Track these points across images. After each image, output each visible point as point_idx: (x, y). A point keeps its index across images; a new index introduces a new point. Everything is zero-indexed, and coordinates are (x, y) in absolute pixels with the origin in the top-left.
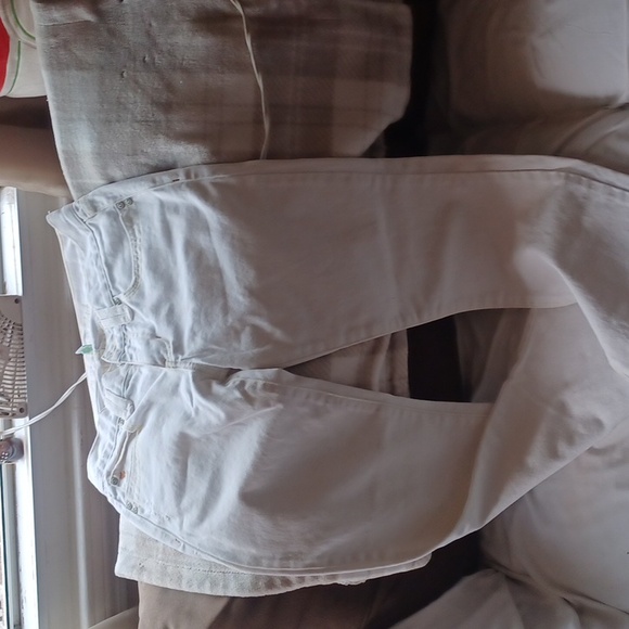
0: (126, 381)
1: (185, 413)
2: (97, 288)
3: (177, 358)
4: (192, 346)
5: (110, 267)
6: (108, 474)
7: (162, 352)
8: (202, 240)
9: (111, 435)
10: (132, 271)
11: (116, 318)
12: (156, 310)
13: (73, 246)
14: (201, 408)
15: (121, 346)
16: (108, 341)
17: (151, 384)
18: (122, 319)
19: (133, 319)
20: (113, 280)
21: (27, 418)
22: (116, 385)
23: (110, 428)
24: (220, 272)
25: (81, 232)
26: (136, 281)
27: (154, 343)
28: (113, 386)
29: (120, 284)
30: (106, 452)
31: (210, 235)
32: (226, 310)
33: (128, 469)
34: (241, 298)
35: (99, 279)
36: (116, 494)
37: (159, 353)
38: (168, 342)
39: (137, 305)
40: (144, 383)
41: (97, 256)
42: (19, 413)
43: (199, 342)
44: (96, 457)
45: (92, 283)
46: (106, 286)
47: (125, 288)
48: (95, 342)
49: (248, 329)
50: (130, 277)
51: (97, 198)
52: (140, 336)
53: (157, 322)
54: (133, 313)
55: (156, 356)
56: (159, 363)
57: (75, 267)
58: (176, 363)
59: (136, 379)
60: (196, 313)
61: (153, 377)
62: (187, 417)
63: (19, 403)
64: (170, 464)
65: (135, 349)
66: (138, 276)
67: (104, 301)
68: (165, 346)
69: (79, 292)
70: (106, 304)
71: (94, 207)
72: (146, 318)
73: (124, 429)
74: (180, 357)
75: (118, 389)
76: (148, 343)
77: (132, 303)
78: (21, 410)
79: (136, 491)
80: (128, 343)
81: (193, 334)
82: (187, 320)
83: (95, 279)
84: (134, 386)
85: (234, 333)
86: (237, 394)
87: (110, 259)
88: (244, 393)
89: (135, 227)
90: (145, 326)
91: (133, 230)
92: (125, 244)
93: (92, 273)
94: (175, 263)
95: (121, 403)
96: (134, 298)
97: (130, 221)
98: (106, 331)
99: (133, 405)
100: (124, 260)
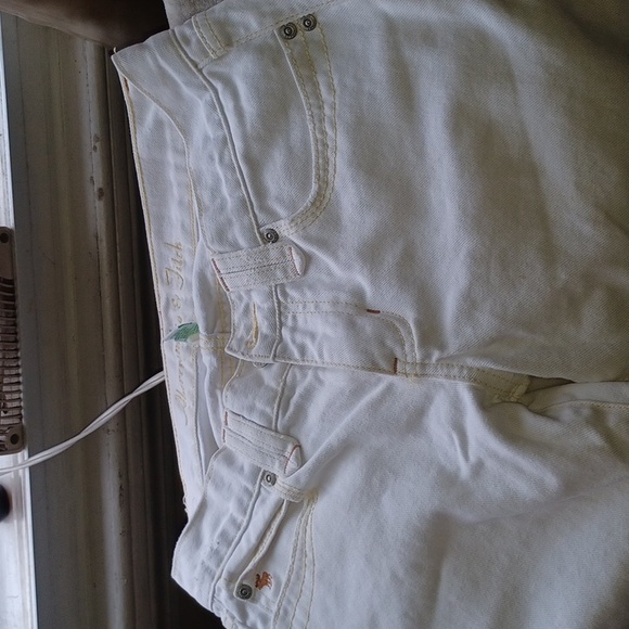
0: (283, 398)
1: (442, 471)
2: (222, 208)
3: (427, 356)
4: (468, 331)
5: (255, 166)
6: (231, 578)
7: (389, 343)
8: (495, 103)
9: (240, 502)
10: (311, 171)
11: (264, 270)
12: (370, 255)
13: (159, 124)
14: (489, 464)
15: (273, 327)
16: (236, 316)
17: (347, 406)
18: (279, 274)
19: (305, 270)
20: (261, 192)
21: (25, 453)
22: (259, 405)
23: (236, 489)
24: (533, 171)
25: (186, 91)
26: (320, 194)
27: (367, 325)
28: (252, 409)
29: (279, 200)
30: (224, 535)
31: (515, 90)
32: (550, 254)
33: (280, 570)
34: (587, 229)
35: (225, 191)
36: (244, 615)
37: (382, 344)
38: (404, 322)
39: (323, 244)
40: (330, 405)
41: (225, 142)
42: (8, 445)
43: (486, 322)
44: (197, 542)
45: (206, 198)
46: (244, 205)
47: (292, 207)
48: (206, 319)
49: (598, 296)
50: (305, 187)
51: (235, 16)
52: (326, 307)
53: (374, 281)
54: (307, 259)
55: (376, 352)
56: (383, 364)
57: (158, 166)
58: (423, 365)
59: (308, 395)
60: (478, 262)
61: (357, 391)
62: (447, 479)
63: (10, 426)
64: (401, 573)
65: (313, 336)
66: (324, 183)
67: (237, 234)
68: (396, 331)
69: (161, 219)
70: (242, 242)
71: (227, 37)
72: (342, 271)
73: (274, 494)
74: (436, 355)
75: (263, 414)
76: (351, 325)
77: (307, 239)
78: (14, 439)
79: (299, 615)
80: (290, 322)
81: (469, 304)
82: (452, 276)
83: (215, 191)
84: (301, 410)
85: (567, 304)
86: (594, 438)
87: (256, 148)
88: (608, 435)
89: (321, 80)
90: (336, 286)
91: (316, 85)
92: (294, 115)
93: (208, 180)
94: (421, 153)
95: (270, 443)
96: (313, 230)
97: (307, 65)
98: (232, 297)
99: (298, 446)
100: (290, 150)
